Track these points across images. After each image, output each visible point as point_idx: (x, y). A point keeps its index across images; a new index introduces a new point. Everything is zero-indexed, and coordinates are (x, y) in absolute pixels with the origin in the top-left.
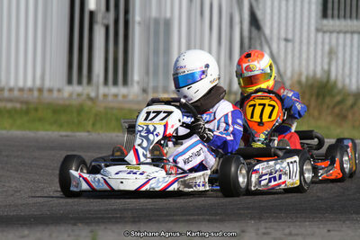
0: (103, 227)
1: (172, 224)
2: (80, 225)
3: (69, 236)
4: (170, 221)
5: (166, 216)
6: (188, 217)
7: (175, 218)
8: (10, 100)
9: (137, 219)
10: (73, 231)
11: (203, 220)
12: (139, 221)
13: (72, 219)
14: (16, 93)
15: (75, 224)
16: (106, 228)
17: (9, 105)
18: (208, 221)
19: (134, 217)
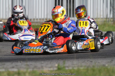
0: (67, 60)
1: (89, 59)
2: (60, 60)
3: (56, 63)
4: (88, 58)
5: (87, 56)
6: (94, 57)
7: (90, 57)
8: (37, 23)
9: (78, 58)
10: (58, 61)
11: (99, 58)
12: (79, 58)
13: (57, 58)
14: (39, 20)
15: (58, 60)
16: (68, 60)
17: (37, 24)
18: (101, 58)
19: (77, 57)
